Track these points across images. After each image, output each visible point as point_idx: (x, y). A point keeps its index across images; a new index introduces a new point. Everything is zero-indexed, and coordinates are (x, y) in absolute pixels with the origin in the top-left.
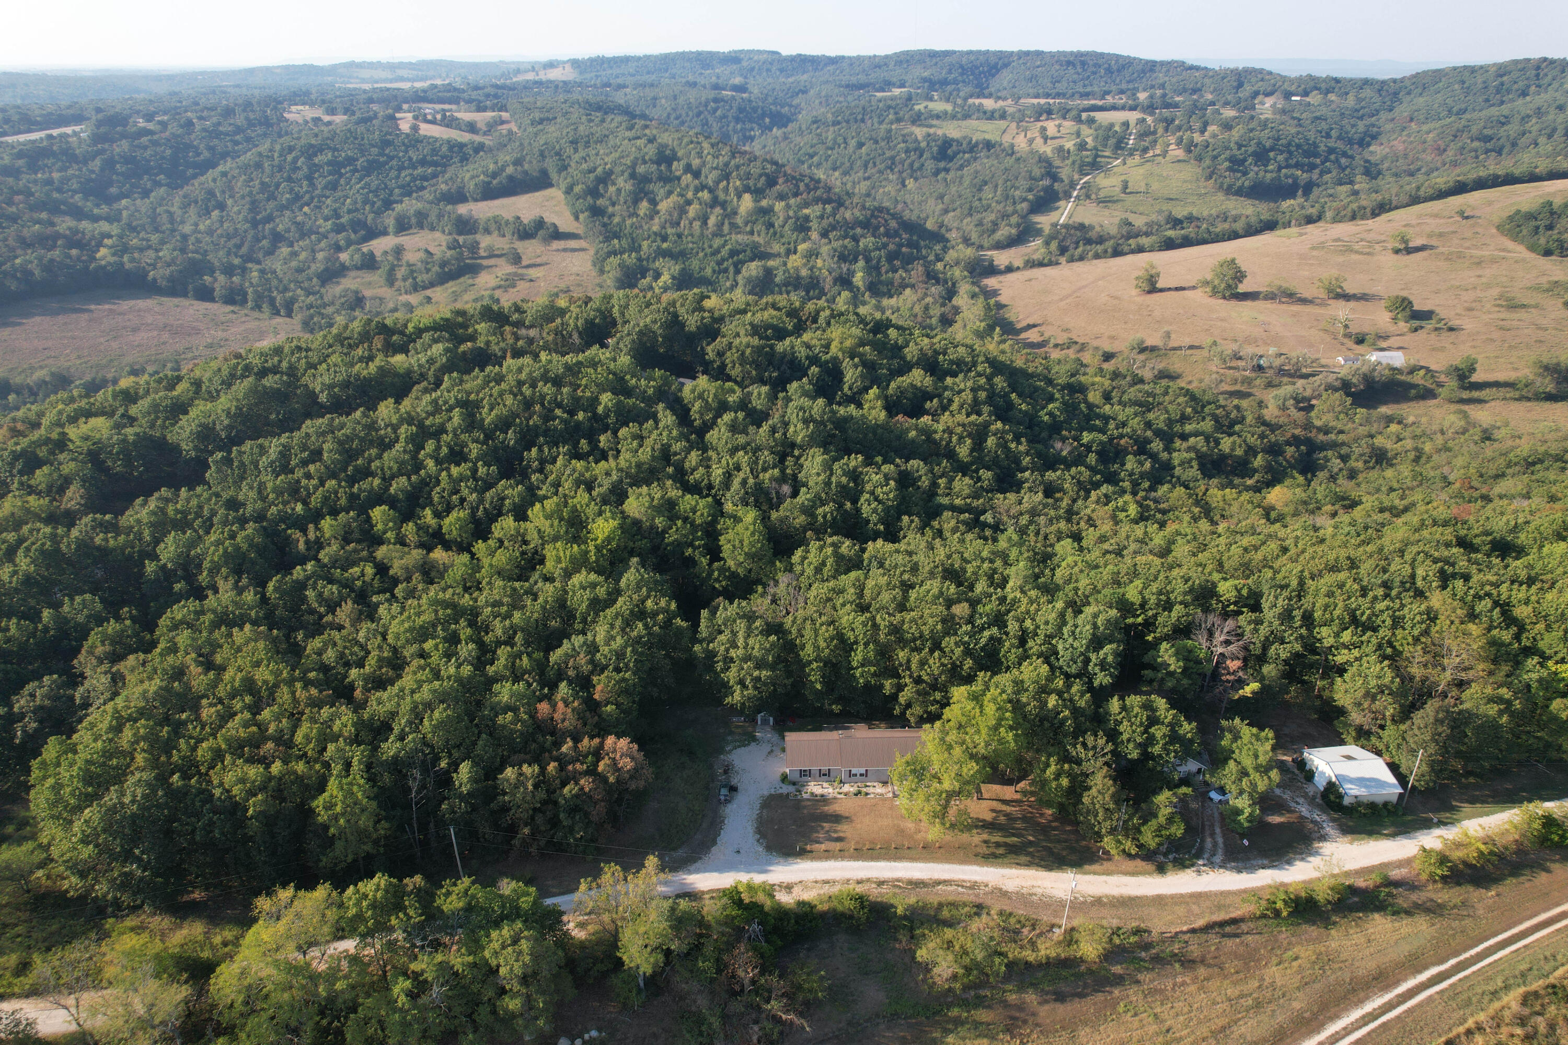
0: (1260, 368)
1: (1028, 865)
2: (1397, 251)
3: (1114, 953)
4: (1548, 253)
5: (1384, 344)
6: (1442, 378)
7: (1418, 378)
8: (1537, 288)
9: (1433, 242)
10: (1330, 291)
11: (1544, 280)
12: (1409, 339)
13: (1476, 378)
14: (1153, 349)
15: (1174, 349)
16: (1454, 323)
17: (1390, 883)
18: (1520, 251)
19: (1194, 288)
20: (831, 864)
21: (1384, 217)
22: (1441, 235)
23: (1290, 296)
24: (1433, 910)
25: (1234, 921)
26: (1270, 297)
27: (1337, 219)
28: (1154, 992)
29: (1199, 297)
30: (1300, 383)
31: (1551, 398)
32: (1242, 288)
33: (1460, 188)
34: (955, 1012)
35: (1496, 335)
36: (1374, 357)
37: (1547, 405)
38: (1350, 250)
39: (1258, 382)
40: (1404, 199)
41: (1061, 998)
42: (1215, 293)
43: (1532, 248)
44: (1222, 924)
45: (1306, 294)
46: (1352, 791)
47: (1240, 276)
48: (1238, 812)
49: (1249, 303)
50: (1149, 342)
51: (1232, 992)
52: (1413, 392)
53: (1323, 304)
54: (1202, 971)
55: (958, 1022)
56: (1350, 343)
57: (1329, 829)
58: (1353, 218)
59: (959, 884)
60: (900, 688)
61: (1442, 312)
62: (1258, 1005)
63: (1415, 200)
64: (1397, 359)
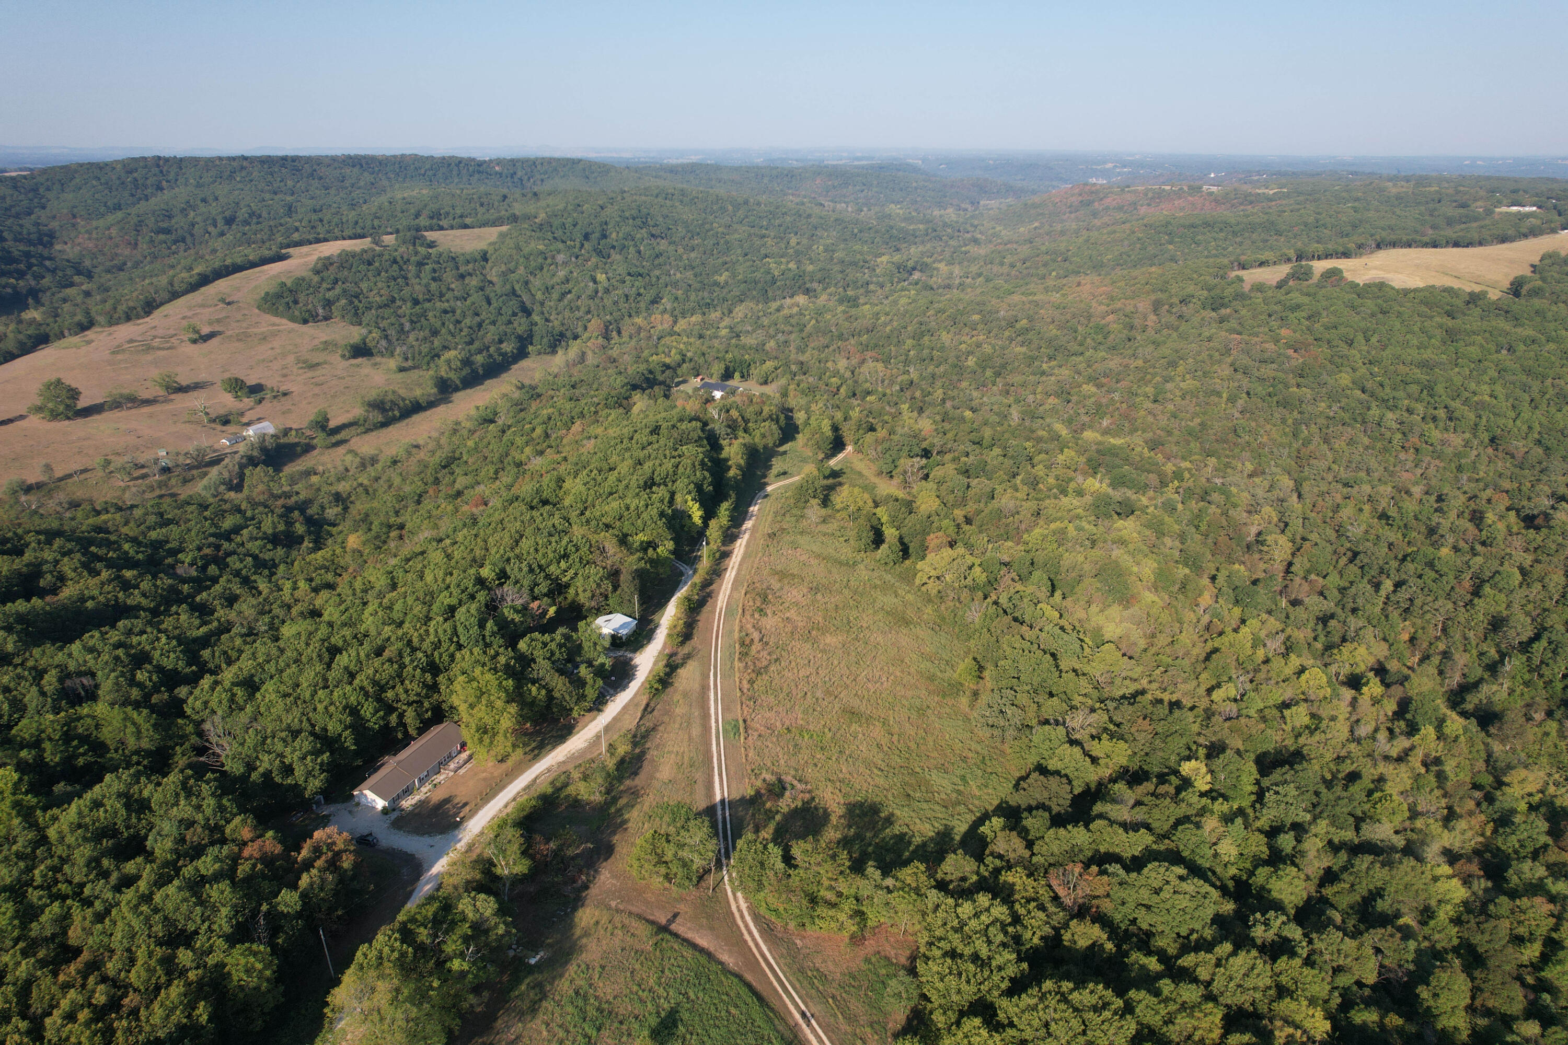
0: (166, 470)
1: (554, 748)
2: (194, 341)
3: (635, 744)
4: (305, 322)
5: (245, 420)
6: (308, 433)
7: (292, 438)
8: (315, 349)
9: (217, 328)
10: (167, 388)
11: (316, 342)
12: (259, 410)
13: (332, 424)
14: (39, 486)
15: (61, 479)
16: (283, 388)
17: (671, 656)
18: (285, 324)
19: (22, 417)
20: (481, 813)
21: (158, 313)
22: (218, 321)
23: (134, 401)
24: (688, 657)
25: (647, 705)
26: (116, 405)
27: (112, 322)
28: (657, 746)
29: (35, 422)
30: (214, 471)
31: (384, 425)
32: (82, 404)
33: (205, 280)
34: (613, 810)
35: (317, 390)
36: (250, 432)
37: (384, 431)
38: (149, 348)
39: (173, 481)
40: (165, 295)
41: (636, 774)
42: (55, 416)
43: (293, 319)
44: (645, 709)
45: (145, 395)
46: (624, 632)
47: (74, 394)
48: (603, 665)
49: (96, 417)
50: (32, 480)
51: (677, 726)
52: (299, 449)
53: (167, 401)
54: (661, 728)
55: (619, 811)
56: (219, 427)
57: (630, 655)
58: (128, 319)
59: (542, 774)
60: (401, 716)
61: (268, 383)
62: (689, 723)
63: (175, 295)
64: (268, 428)
